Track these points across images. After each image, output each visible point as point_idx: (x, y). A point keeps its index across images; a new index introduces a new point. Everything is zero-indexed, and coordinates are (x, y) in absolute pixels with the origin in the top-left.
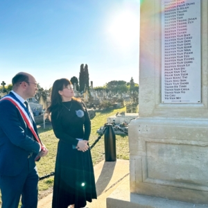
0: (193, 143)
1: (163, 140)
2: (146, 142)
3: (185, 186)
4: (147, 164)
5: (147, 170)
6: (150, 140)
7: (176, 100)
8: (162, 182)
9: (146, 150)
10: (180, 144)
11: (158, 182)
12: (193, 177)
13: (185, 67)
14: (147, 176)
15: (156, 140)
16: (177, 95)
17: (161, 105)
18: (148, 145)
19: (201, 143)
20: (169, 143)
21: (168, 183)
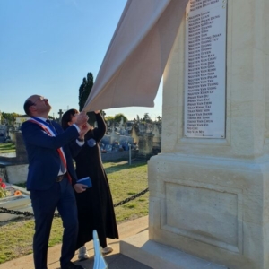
0: (210, 187)
1: (180, 182)
2: (165, 182)
3: (202, 238)
4: (166, 208)
5: (166, 216)
6: (168, 180)
7: (199, 134)
8: (179, 231)
9: (165, 191)
10: (197, 187)
11: (175, 230)
12: (211, 229)
13: (209, 94)
14: (166, 223)
15: (174, 181)
16: (200, 128)
17: (184, 140)
18: (167, 186)
19: (218, 188)
20: (187, 186)
21: (185, 234)
